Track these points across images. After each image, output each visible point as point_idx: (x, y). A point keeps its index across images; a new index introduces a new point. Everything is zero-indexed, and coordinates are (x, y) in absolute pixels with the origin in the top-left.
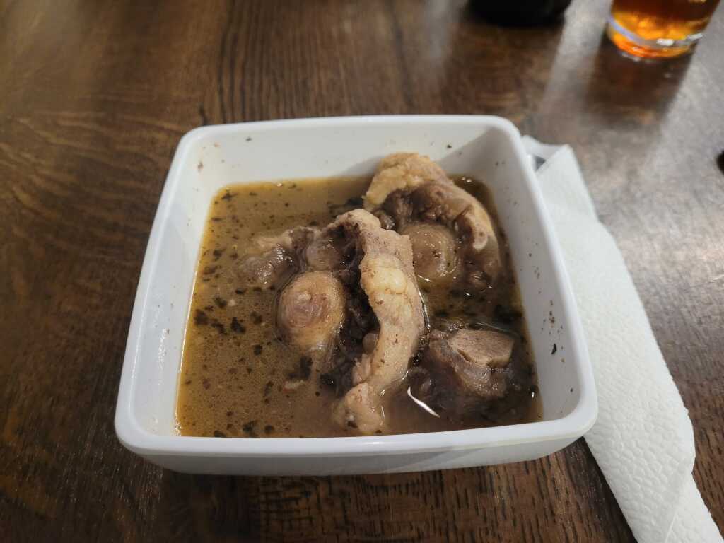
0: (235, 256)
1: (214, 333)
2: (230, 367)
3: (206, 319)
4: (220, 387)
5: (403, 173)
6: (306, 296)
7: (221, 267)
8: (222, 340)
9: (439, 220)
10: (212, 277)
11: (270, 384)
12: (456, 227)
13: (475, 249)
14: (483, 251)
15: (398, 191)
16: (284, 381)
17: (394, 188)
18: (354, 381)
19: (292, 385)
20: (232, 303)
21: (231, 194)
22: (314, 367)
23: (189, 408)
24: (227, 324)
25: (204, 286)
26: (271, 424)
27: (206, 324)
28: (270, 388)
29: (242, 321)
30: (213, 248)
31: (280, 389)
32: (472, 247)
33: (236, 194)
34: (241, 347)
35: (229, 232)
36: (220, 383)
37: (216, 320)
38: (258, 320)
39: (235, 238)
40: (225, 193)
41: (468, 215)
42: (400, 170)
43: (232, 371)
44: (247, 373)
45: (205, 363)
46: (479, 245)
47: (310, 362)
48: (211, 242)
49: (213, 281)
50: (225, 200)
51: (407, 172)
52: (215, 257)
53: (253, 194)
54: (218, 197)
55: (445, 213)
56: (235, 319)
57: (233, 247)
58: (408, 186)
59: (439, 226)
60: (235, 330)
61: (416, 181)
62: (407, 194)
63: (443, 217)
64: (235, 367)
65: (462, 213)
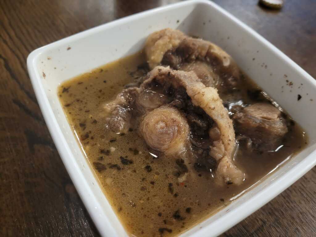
0: (95, 122)
1: (114, 171)
2: (140, 187)
3: (103, 165)
4: (142, 202)
5: (169, 40)
6: (162, 124)
7: (90, 132)
8: (123, 174)
9: (197, 59)
10: (89, 139)
11: (170, 185)
12: (208, 60)
13: (225, 67)
14: (230, 66)
15: (169, 51)
16: (177, 179)
17: (166, 50)
18: (217, 159)
19: (182, 179)
20: (113, 149)
21: (66, 88)
22: (186, 162)
23: (133, 225)
24: (119, 163)
25: (88, 147)
26: (188, 207)
27: (106, 169)
28: (171, 187)
29: (127, 157)
30: (78, 123)
31: (178, 184)
32: (223, 66)
33: (69, 87)
34: (137, 172)
35: (81, 110)
36: (140, 199)
37: (110, 164)
38: (136, 152)
39: (87, 111)
40: (62, 89)
41: (212, 51)
42: (166, 39)
43: (143, 189)
44: (152, 185)
45: (123, 192)
46: (226, 64)
47: (182, 161)
48: (73, 120)
49: (91, 142)
50: (65, 93)
51: (170, 38)
52: (83, 127)
53: (80, 83)
54: (59, 92)
55: (200, 54)
56: (121, 158)
57: (90, 117)
58: (173, 46)
59: (199, 62)
60: (127, 164)
61: (177, 42)
62: (174, 51)
63: (200, 56)
64: (142, 186)
65: (208, 51)
